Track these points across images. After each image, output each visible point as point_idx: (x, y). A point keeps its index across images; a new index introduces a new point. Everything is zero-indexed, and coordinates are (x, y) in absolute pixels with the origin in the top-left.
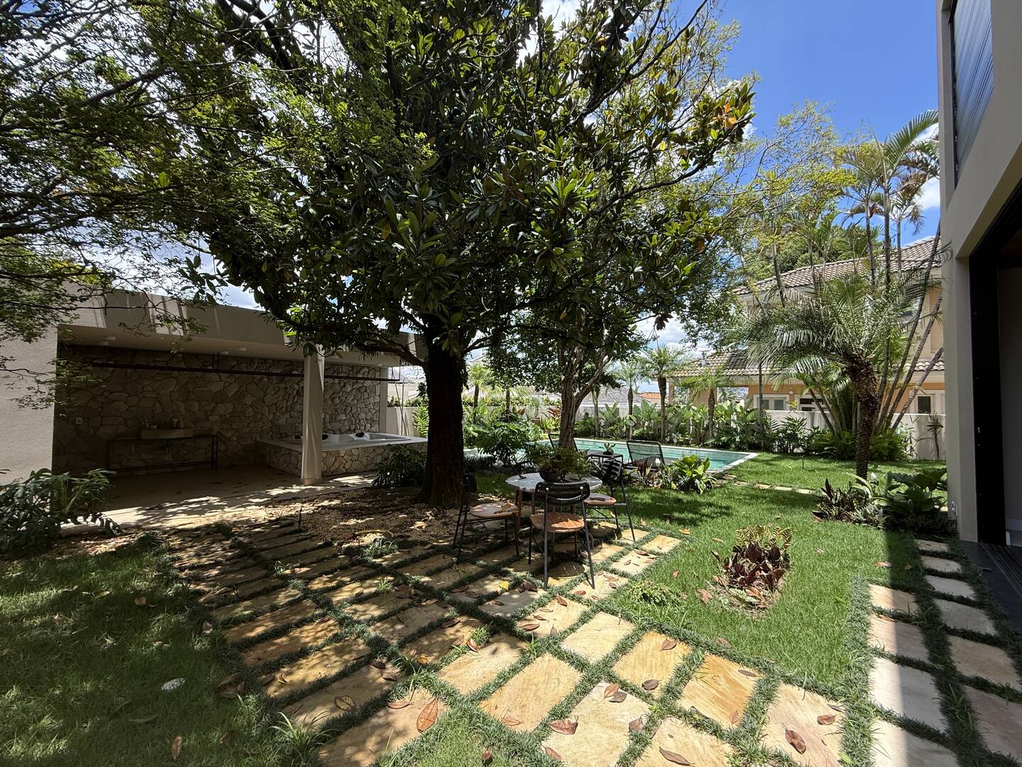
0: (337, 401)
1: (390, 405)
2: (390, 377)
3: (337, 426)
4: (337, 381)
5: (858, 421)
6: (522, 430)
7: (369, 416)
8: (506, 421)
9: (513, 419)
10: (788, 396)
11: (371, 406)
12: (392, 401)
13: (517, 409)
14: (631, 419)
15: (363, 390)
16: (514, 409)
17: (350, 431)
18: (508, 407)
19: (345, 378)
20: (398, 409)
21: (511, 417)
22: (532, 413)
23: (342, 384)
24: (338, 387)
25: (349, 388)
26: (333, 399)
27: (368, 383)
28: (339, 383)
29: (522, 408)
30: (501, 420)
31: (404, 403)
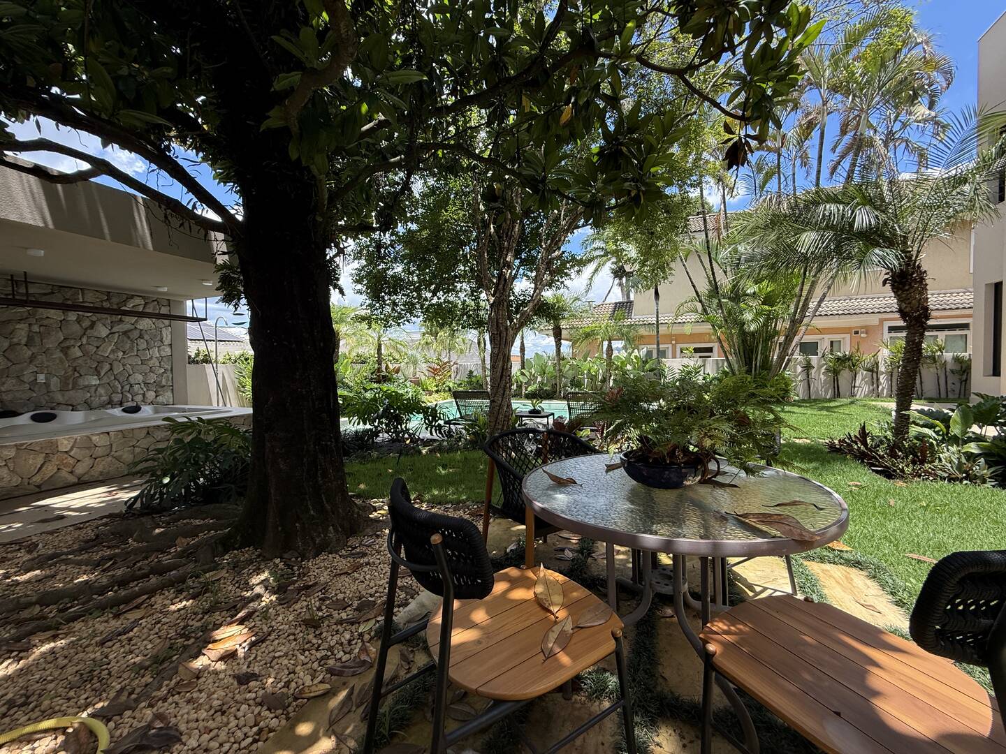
0: (77, 352)
1: (192, 361)
2: (189, 314)
3: (79, 396)
4: (72, 316)
5: (758, 364)
6: (400, 392)
7: (152, 378)
8: (378, 382)
9: (386, 379)
10: (670, 346)
11: (154, 362)
12: (197, 355)
13: (391, 367)
14: (523, 374)
15: (136, 334)
16: (387, 367)
17: (111, 403)
18: (380, 364)
19: (95, 310)
20: (208, 367)
21: (384, 377)
22: (410, 371)
23: (86, 323)
24: (76, 328)
25: (103, 331)
26: (65, 350)
27: (145, 323)
28: (79, 321)
29: (397, 366)
30: (371, 380)
31: (221, 359)
